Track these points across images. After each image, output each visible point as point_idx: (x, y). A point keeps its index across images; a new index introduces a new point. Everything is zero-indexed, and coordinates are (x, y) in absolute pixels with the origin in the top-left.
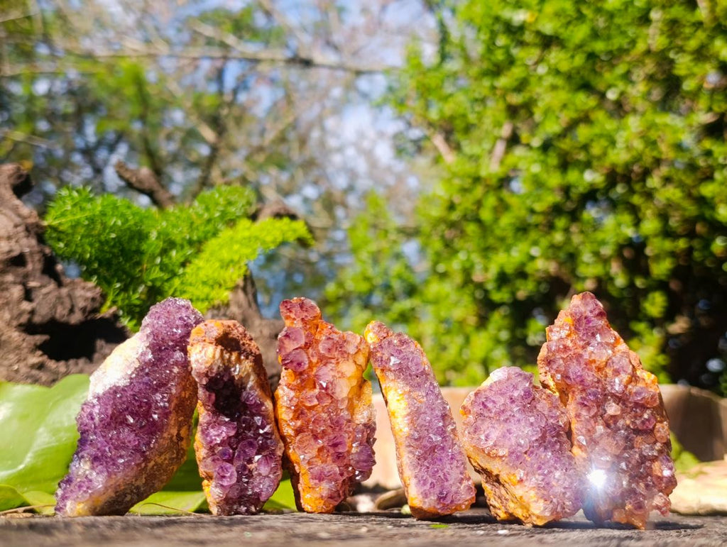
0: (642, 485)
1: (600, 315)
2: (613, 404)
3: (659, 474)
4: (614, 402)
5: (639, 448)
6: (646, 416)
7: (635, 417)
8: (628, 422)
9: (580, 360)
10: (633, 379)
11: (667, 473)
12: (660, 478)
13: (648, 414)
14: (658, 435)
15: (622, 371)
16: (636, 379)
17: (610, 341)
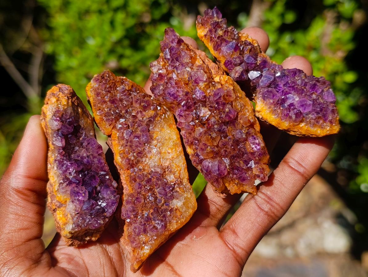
2: (203, 108)
3: (251, 151)
4: (203, 106)
5: (232, 135)
7: (220, 113)
8: (217, 118)
12: (253, 154)
13: (228, 108)
14: (242, 121)
15: (199, 81)
16: (212, 84)
17: (189, 60)
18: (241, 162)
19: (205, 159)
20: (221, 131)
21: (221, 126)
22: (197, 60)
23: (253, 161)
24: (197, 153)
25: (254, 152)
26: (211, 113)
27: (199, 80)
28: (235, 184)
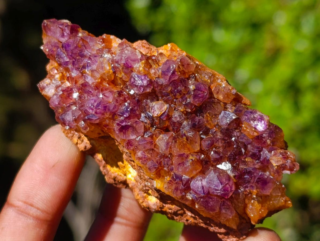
0: (248, 159)
1: (73, 31)
2: (154, 103)
3: (256, 134)
4: (152, 101)
5: (215, 126)
6: (192, 87)
7: (183, 98)
8: (182, 109)
9: (88, 89)
10: (150, 61)
11: (261, 127)
12: (259, 138)
13: (193, 84)
14: (221, 97)
15: (132, 63)
16: (153, 60)
17: (101, 45)
18: (246, 160)
19: (192, 178)
20: (196, 125)
21: (193, 120)
22: (113, 41)
23: (264, 149)
24: (175, 174)
25: (260, 133)
26: (170, 105)
27: (131, 60)
28: (254, 199)
